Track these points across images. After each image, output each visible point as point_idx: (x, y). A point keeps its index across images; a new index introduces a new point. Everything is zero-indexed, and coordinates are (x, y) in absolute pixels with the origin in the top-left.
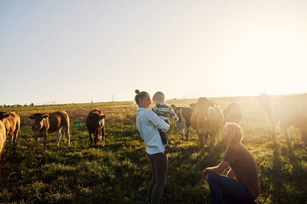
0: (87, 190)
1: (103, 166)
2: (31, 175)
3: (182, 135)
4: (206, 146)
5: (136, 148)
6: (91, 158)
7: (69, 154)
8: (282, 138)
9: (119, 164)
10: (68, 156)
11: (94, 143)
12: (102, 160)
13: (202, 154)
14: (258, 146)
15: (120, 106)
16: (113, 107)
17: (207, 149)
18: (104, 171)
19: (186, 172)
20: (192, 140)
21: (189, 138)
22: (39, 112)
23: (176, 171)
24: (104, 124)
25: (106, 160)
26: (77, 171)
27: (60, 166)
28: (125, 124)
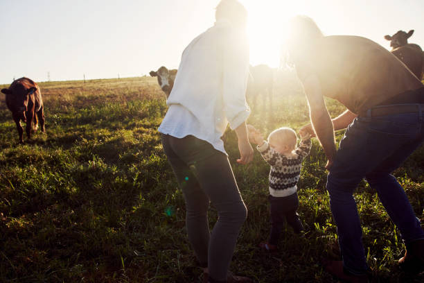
0: (21, 222)
1: (51, 174)
5: (106, 140)
6: (23, 161)
9: (82, 167)
11: (25, 136)
18: (52, 181)
24: (41, 102)
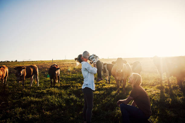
0: (48, 113)
1: (59, 99)
2: (14, 103)
3: (107, 80)
4: (120, 87)
5: (78, 88)
6: (51, 94)
7: (38, 91)
8: (166, 82)
9: (68, 98)
10: (37, 92)
11: (53, 85)
12: (57, 95)
13: (118, 92)
14: (151, 88)
15: (69, 62)
16: (65, 63)
17: (121, 89)
18: (59, 101)
19: (108, 103)
20: (112, 84)
21: (111, 82)
22: (21, 65)
23: (102, 102)
24: (59, 73)
25: (60, 95)
26: (43, 101)
27: (32, 98)
28: (73, 73)
